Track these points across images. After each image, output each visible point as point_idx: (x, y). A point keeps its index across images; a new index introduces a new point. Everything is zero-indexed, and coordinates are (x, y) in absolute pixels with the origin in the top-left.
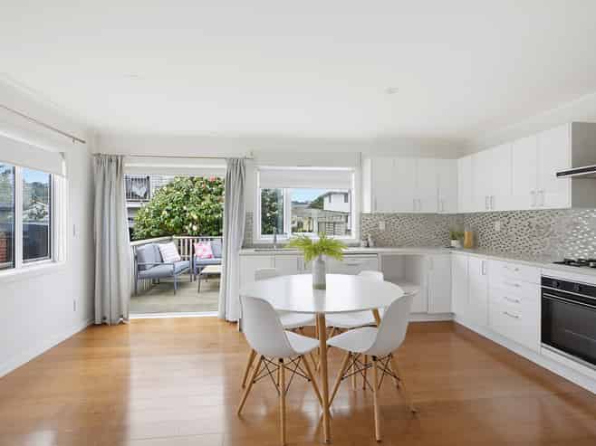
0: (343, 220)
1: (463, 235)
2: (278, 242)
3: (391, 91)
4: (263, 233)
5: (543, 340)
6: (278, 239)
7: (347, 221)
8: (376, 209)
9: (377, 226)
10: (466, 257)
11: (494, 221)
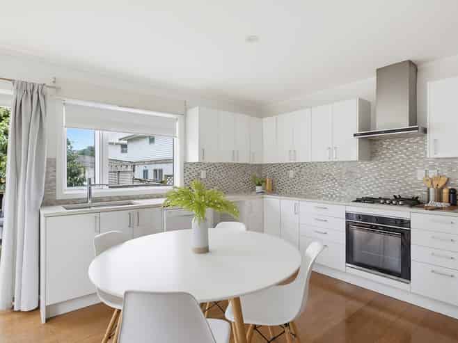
0: (130, 169)
1: (265, 182)
2: (93, 196)
3: (250, 39)
4: (70, 185)
5: (348, 261)
6: (93, 191)
7: (134, 171)
8: (203, 158)
9: (199, 174)
10: (278, 200)
11: (288, 170)
